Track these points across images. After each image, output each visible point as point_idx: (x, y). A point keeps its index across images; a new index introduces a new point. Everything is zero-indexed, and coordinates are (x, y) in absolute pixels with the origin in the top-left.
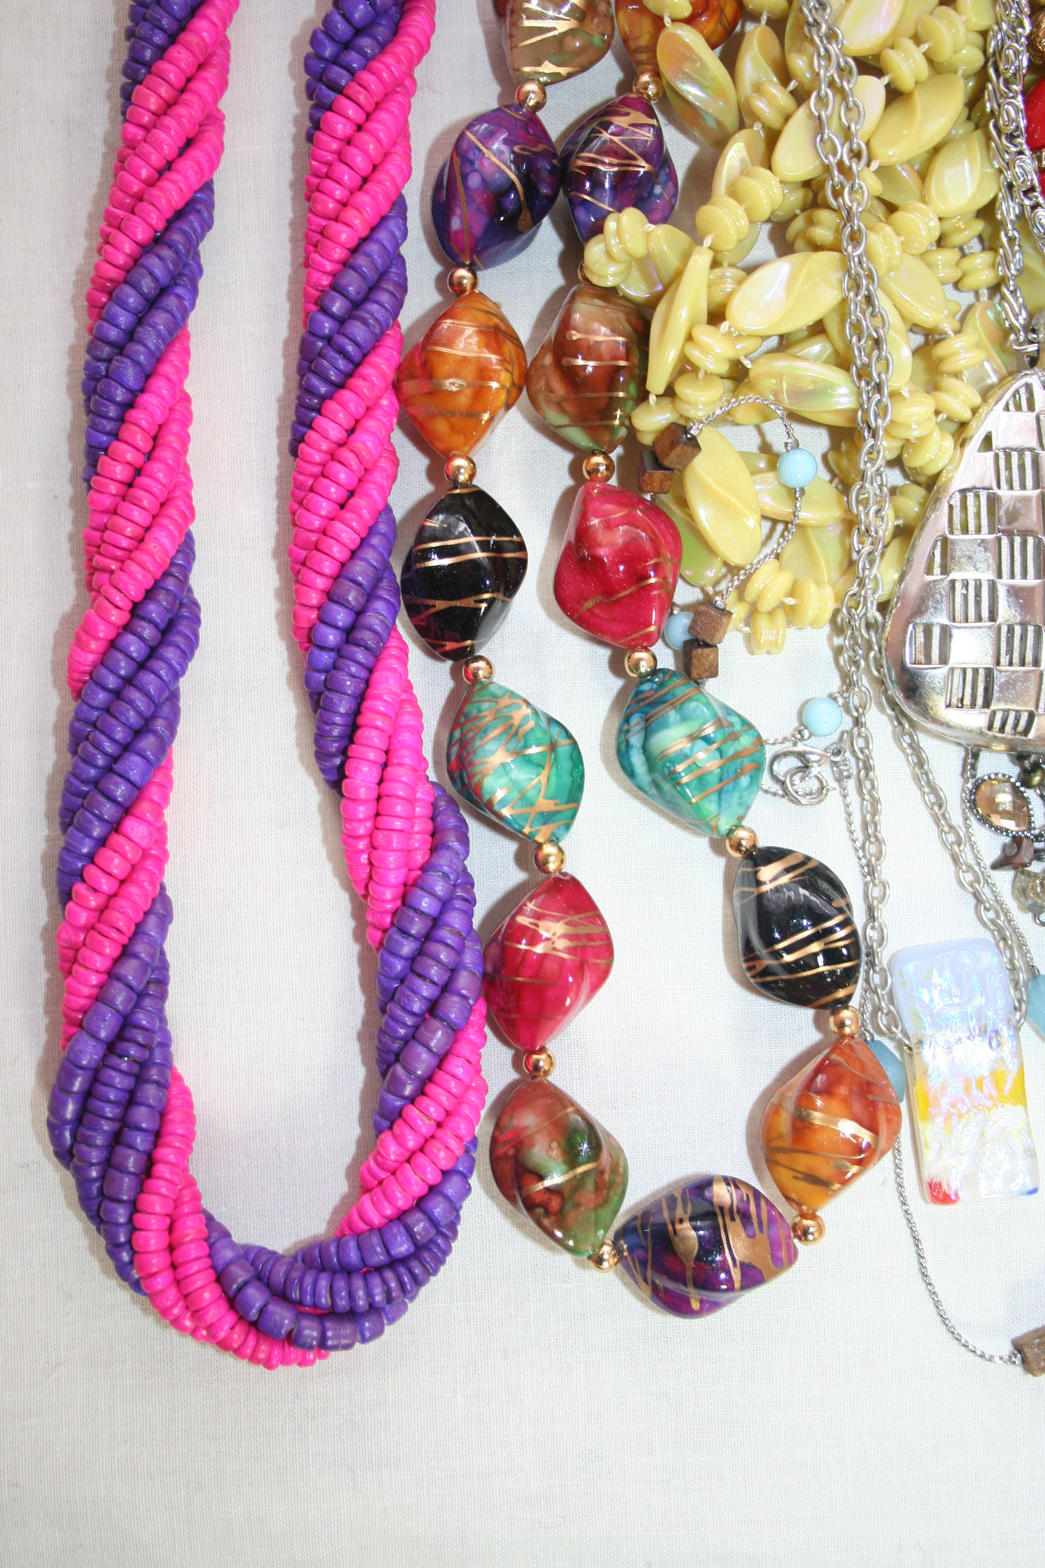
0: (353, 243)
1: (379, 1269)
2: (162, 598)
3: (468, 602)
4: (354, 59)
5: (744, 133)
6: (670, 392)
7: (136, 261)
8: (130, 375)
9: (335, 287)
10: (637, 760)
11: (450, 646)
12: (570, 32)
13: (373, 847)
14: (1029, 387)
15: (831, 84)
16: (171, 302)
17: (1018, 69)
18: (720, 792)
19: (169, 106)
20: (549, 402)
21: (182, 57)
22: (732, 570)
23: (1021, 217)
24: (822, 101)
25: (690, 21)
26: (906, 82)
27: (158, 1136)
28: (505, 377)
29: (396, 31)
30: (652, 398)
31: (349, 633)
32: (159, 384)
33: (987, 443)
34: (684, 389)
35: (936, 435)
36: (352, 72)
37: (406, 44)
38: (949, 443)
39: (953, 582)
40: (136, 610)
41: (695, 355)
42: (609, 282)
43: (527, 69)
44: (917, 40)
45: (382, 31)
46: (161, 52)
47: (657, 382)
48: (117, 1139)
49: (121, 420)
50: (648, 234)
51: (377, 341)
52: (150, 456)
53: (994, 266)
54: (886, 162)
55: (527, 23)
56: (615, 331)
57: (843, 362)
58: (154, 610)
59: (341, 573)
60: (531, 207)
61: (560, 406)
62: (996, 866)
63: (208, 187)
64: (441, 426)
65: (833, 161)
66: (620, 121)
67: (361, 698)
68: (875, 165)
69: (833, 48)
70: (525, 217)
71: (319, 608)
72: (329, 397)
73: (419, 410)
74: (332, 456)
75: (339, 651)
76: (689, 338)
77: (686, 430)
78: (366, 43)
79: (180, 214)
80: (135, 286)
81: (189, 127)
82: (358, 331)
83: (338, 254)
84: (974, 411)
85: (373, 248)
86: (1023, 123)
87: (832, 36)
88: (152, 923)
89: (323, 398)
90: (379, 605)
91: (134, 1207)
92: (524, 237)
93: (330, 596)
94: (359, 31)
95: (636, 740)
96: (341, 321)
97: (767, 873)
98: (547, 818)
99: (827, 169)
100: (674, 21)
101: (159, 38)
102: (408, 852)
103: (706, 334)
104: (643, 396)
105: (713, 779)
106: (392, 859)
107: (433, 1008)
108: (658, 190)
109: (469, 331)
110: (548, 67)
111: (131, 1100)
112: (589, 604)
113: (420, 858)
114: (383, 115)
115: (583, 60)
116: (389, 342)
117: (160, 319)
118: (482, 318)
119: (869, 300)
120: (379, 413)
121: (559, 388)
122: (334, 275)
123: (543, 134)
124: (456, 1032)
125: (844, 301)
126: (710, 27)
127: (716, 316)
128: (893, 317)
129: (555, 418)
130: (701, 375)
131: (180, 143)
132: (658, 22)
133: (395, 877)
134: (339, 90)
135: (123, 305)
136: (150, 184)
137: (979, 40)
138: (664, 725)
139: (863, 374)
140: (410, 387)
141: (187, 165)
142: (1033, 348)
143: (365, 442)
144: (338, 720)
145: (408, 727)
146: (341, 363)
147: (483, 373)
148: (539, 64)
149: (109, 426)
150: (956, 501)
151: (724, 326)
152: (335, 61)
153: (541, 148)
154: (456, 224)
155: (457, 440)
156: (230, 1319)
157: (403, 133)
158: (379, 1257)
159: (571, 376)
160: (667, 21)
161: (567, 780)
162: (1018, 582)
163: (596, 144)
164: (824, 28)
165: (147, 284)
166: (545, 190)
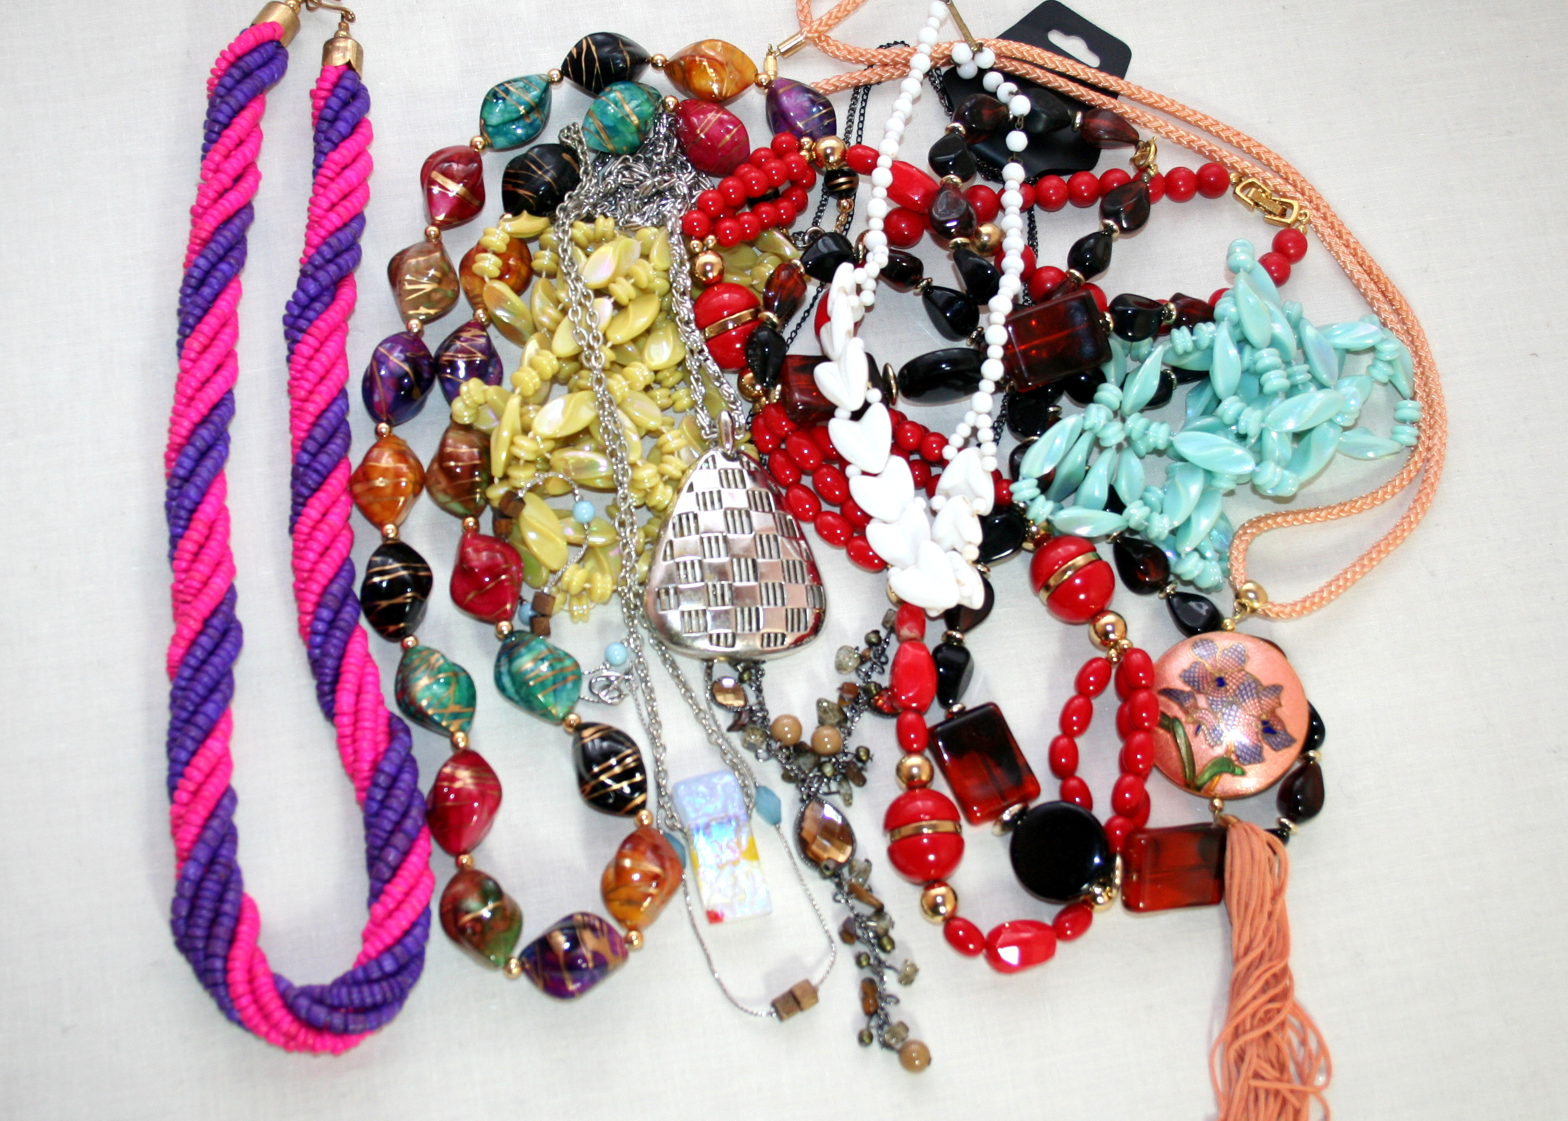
0: (317, 413)
1: (377, 981)
2: (220, 616)
3: (399, 600)
4: (311, 314)
5: (536, 335)
6: (505, 477)
7: (193, 432)
8: (193, 492)
9: (310, 437)
10: (506, 680)
11: (392, 628)
12: (434, 291)
13: (354, 741)
14: (713, 457)
15: (580, 304)
16: (215, 454)
17: (685, 287)
18: (555, 691)
19: (206, 348)
20: (438, 490)
21: (212, 319)
22: (553, 572)
23: (700, 367)
24: (575, 313)
25: (501, 278)
26: (624, 300)
27: (238, 920)
28: (411, 476)
29: (334, 298)
30: (496, 480)
31: (332, 624)
32: (211, 499)
33: (691, 488)
34: (514, 472)
35: (661, 486)
36: (310, 321)
37: (341, 304)
38: (669, 490)
39: (678, 564)
40: (206, 623)
41: (517, 451)
42: (467, 421)
43: (411, 312)
44: (628, 277)
45: (326, 299)
46: (200, 319)
47: (497, 470)
48: (214, 922)
49: (190, 520)
50: (484, 392)
51: (335, 466)
52: (208, 538)
53: (689, 396)
54: (616, 342)
55: (408, 287)
56: (471, 446)
57: (601, 450)
58: (216, 622)
59: (325, 590)
60: (419, 385)
61: (444, 491)
62: (730, 729)
63: (230, 392)
64: (377, 508)
65: (583, 343)
66: (466, 335)
67: (341, 658)
68: (609, 344)
69: (579, 286)
70: (416, 391)
71: (313, 613)
72: (311, 496)
73: (365, 500)
74: (314, 528)
75: (326, 635)
76: (512, 443)
77: (516, 495)
78: (318, 306)
79: (216, 406)
80: (193, 445)
81: (218, 359)
82: (324, 458)
83: (310, 419)
84: (684, 472)
85: (330, 415)
86: (692, 316)
87: (578, 279)
88: (226, 801)
89: (307, 498)
90: (349, 609)
91: (226, 959)
92: (417, 404)
93: (318, 605)
94: (313, 299)
95: (504, 669)
96: (314, 456)
97: (586, 733)
98: (456, 716)
99: (581, 346)
100: (491, 279)
101: (198, 312)
102: (376, 744)
103: (522, 441)
104: (490, 481)
105: (549, 682)
106: (365, 745)
107: (398, 826)
108: (491, 370)
109: (387, 454)
110: (423, 310)
111: (221, 899)
112: (470, 596)
113: (382, 748)
114: (331, 344)
115: (443, 305)
116: (343, 466)
117: (209, 463)
118: (395, 447)
119: (611, 414)
120: (340, 504)
121: (443, 482)
122: (308, 431)
123: (424, 347)
124: (413, 841)
125: (598, 417)
126: (513, 281)
127: (526, 430)
128: (628, 423)
129: (443, 498)
130: (522, 462)
131: (213, 367)
132: (482, 279)
133: (368, 756)
134: (301, 330)
135: (187, 456)
136: (199, 390)
137: (664, 275)
138: (520, 656)
139: (613, 454)
140: (358, 488)
141: (219, 379)
142: (715, 436)
143: (334, 520)
144: (327, 671)
145: (370, 674)
146: (315, 476)
147: (398, 474)
148: (417, 308)
149: (182, 523)
150: (676, 520)
151: (531, 434)
152: (300, 316)
153: (422, 353)
154: (376, 398)
155: (387, 514)
156: (289, 1019)
157: (341, 355)
158: (376, 974)
159: (449, 473)
160: (487, 279)
161: (466, 694)
162: (716, 560)
163: (453, 348)
164: (573, 275)
165: (200, 443)
166: (426, 375)
